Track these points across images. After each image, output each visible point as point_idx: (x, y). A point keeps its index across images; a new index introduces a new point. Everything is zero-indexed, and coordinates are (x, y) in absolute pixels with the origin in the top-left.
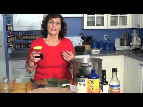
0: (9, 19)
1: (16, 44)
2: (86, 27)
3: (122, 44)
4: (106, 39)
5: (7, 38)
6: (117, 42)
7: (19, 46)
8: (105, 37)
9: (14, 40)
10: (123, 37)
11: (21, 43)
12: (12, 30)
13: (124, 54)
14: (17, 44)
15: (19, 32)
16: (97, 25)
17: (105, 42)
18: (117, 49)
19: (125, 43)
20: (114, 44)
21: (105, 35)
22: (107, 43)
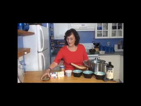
0: (52, 33)
1: (55, 47)
2: (96, 37)
3: (119, 48)
4: (109, 45)
5: (51, 44)
6: (116, 47)
7: (57, 49)
9: (55, 45)
10: (119, 44)
11: (58, 47)
12: (53, 39)
13: (120, 55)
14: (56, 48)
15: (57, 40)
16: (103, 36)
17: (108, 47)
18: (115, 51)
19: (121, 48)
20: (114, 48)
21: (108, 43)
22: (109, 47)
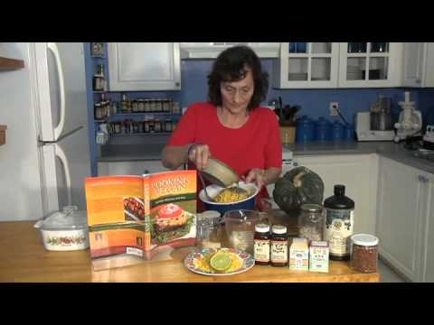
0: (100, 62)
1: (115, 123)
2: (285, 83)
3: (374, 126)
4: (334, 113)
5: (95, 108)
6: (363, 120)
7: (123, 128)
8: (333, 109)
9: (112, 112)
10: (376, 110)
11: (126, 120)
12: (106, 90)
13: (378, 152)
14: (119, 123)
15: (122, 93)
16: (312, 79)
17: (332, 121)
18: (361, 137)
19: (383, 124)
20: (353, 127)
21: (332, 104)
22: (336, 122)
